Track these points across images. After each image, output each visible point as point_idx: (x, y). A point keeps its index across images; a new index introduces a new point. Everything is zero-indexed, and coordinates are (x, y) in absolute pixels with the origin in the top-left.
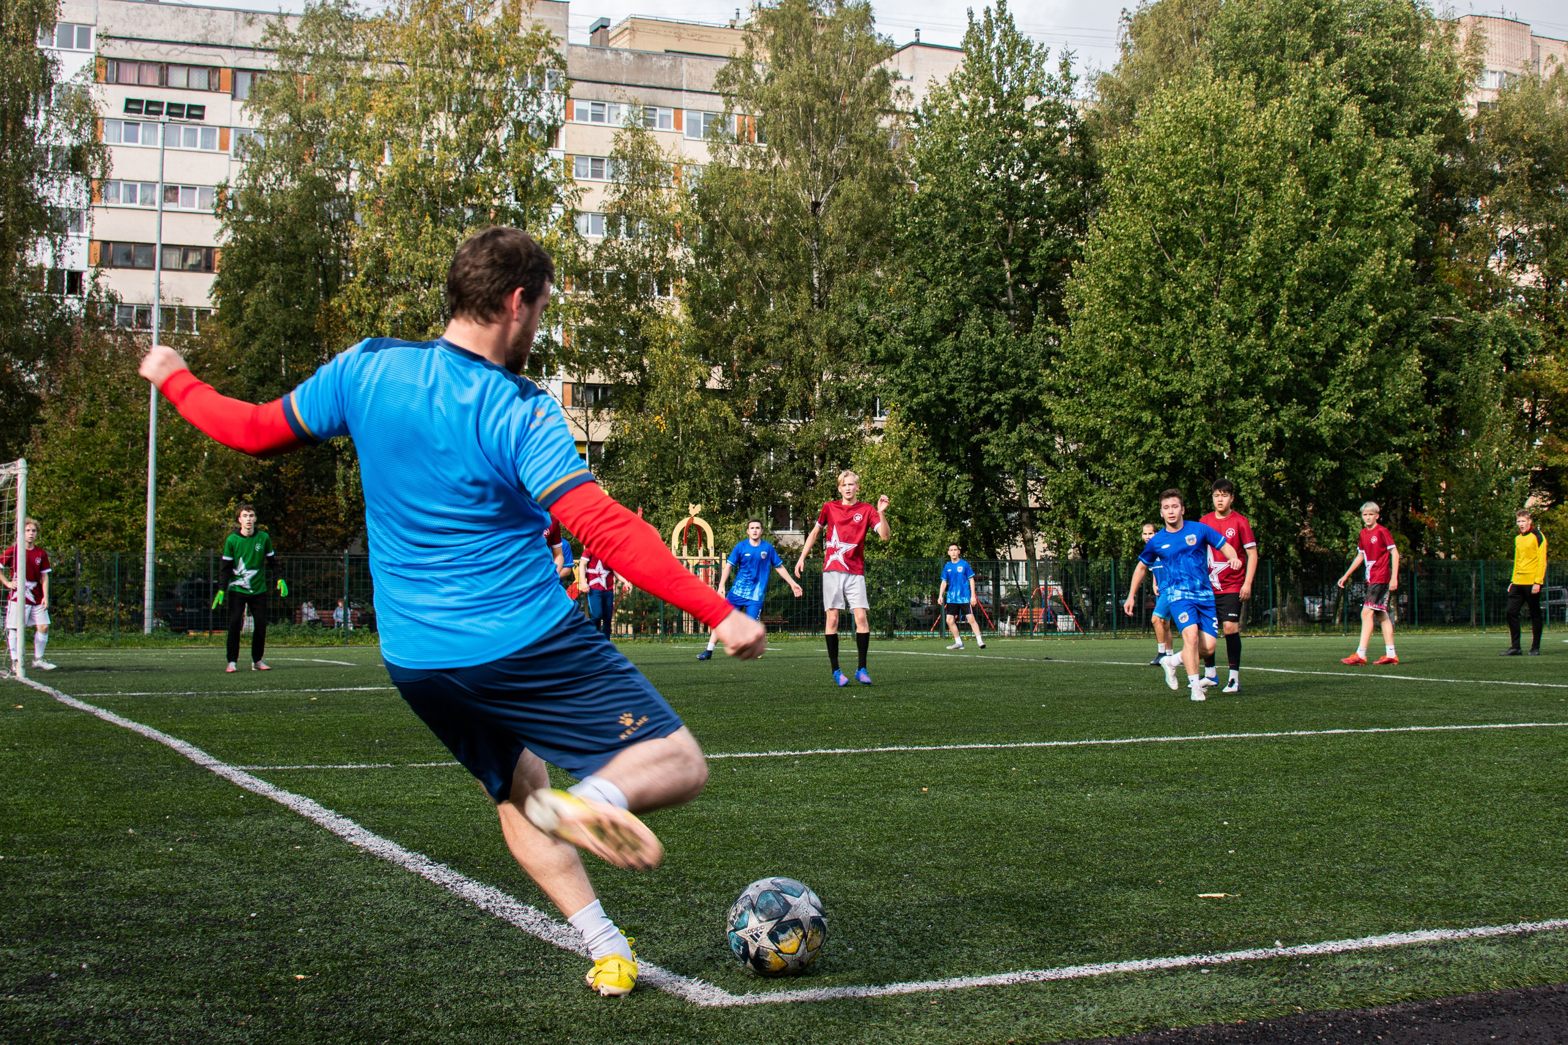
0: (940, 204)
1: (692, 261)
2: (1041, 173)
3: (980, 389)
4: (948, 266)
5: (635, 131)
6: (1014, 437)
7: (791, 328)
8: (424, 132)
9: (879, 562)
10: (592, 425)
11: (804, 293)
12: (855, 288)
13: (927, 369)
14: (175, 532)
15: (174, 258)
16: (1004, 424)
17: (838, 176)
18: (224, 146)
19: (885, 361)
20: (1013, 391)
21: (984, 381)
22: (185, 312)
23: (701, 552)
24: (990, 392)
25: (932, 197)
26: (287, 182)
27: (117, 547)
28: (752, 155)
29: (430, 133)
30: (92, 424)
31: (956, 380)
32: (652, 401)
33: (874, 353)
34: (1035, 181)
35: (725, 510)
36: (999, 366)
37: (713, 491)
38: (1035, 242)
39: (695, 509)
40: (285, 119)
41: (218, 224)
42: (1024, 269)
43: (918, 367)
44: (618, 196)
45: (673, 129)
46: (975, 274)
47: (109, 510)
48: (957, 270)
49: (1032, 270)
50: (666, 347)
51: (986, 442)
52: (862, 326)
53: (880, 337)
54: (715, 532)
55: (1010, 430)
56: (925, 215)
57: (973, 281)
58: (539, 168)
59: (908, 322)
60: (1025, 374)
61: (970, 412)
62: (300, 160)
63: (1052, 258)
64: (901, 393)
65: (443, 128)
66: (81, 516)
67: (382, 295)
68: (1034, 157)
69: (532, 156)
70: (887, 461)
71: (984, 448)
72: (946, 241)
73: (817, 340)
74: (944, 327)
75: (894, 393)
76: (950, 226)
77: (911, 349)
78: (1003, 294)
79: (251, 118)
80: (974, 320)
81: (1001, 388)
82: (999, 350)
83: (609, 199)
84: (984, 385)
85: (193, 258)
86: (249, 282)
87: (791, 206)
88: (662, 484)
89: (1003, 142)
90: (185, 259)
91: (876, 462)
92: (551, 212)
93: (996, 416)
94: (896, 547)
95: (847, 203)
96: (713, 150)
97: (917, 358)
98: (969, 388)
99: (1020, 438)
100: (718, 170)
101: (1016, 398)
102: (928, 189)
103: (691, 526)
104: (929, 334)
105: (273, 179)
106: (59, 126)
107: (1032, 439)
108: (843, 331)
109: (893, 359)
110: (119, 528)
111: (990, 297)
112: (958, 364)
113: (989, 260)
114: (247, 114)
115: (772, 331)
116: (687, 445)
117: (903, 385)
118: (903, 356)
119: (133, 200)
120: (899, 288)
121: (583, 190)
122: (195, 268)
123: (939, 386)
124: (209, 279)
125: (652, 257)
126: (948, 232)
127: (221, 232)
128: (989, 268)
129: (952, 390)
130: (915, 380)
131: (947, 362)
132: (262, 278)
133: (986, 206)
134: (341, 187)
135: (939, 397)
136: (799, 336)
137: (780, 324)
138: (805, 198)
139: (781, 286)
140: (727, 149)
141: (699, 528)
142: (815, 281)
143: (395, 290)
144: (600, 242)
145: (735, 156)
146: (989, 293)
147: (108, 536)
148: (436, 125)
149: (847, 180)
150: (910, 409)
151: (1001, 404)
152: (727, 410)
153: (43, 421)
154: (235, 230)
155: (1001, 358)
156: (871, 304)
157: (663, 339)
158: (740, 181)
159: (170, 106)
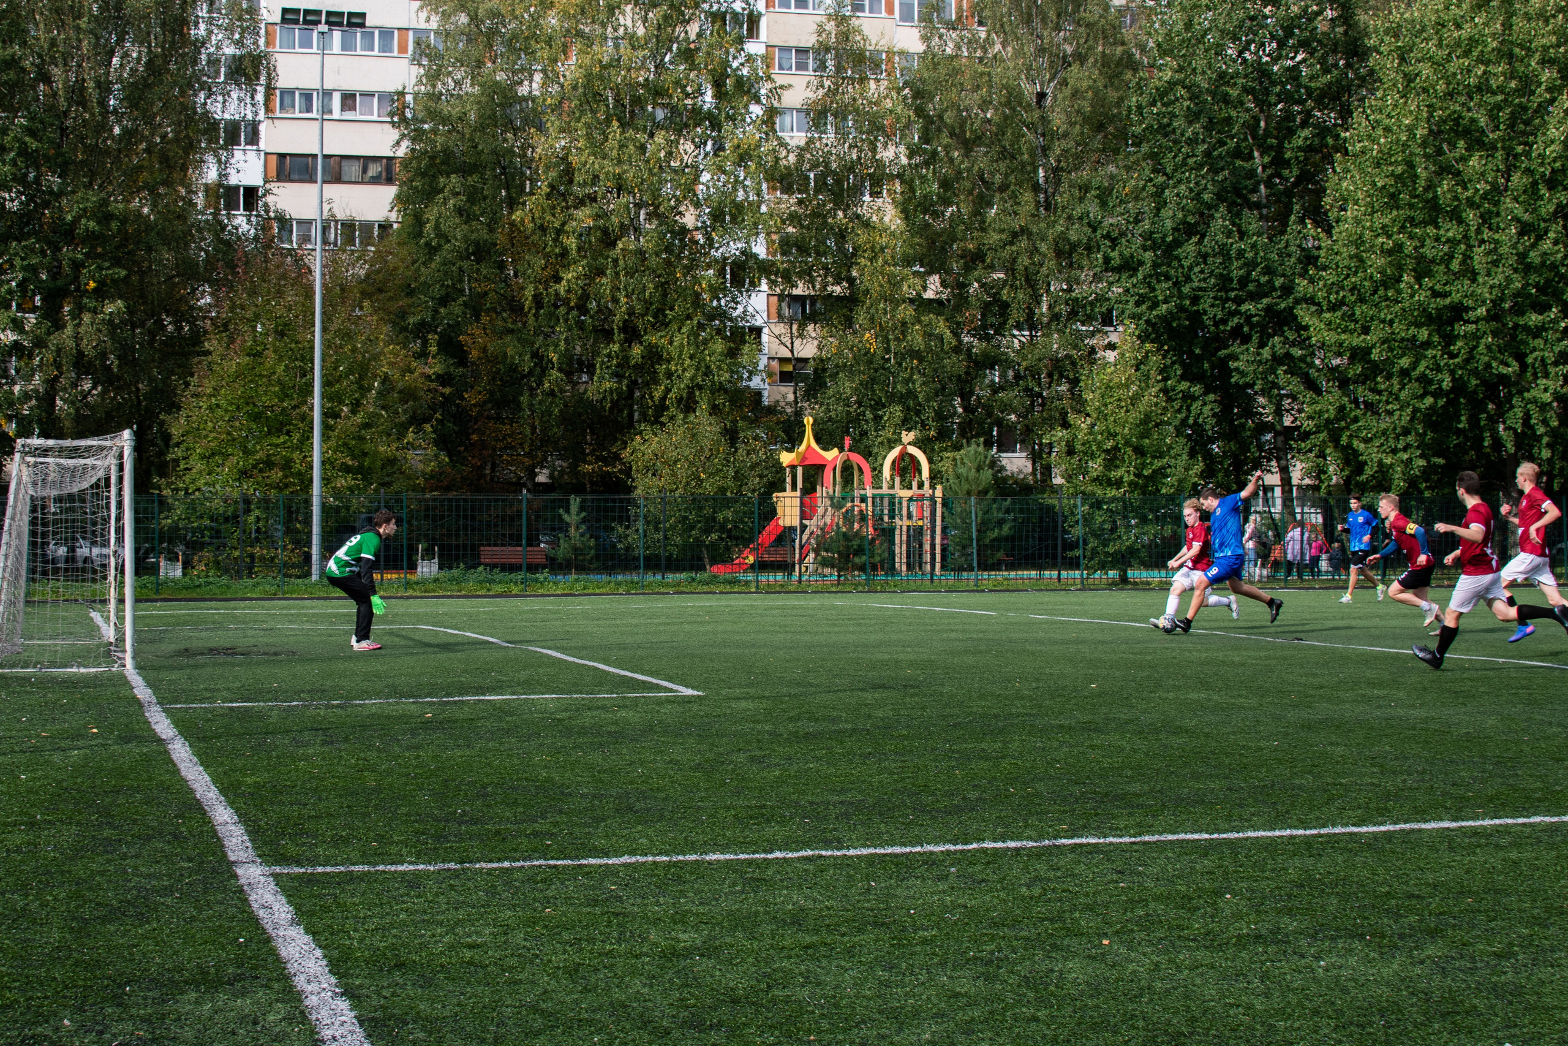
0: (1181, 92)
1: (904, 161)
2: (1296, 53)
3: (1228, 299)
4: (1191, 161)
5: (841, 20)
6: (1266, 353)
7: (1015, 235)
8: (610, 29)
9: (1114, 499)
10: (797, 342)
11: (1027, 196)
12: (1085, 188)
13: (1168, 278)
14: (347, 469)
15: (354, 170)
16: (1255, 338)
17: (1066, 63)
18: (403, 49)
19: (1118, 270)
20: (1265, 301)
21: (1233, 290)
22: (367, 226)
23: (915, 484)
24: (1239, 301)
25: (1172, 84)
26: (468, 87)
27: (286, 486)
28: (970, 42)
29: (615, 30)
30: (259, 354)
31: (1200, 289)
32: (861, 318)
33: (1107, 260)
34: (1290, 63)
35: (943, 434)
36: (1249, 273)
37: (929, 414)
38: (1291, 132)
39: (908, 437)
40: (463, 19)
41: (395, 135)
42: (1279, 162)
43: (1156, 275)
44: (821, 92)
45: (884, 14)
46: (1223, 169)
47: (277, 446)
48: (1200, 166)
49: (1287, 164)
50: (875, 257)
51: (1236, 358)
52: (1094, 230)
53: (1114, 242)
54: (930, 461)
55: (1262, 345)
56: (1164, 105)
57: (1220, 177)
58: (735, 64)
59: (1146, 225)
60: (1278, 282)
61: (1216, 324)
62: (480, 64)
63: (1309, 149)
64: (1138, 304)
65: (629, 24)
66: (246, 452)
67: (568, 208)
68: (1289, 33)
69: (727, 52)
70: (1120, 386)
71: (1232, 365)
72: (1189, 133)
73: (1043, 247)
74: (1187, 230)
75: (1131, 305)
76: (1192, 117)
77: (1148, 255)
78: (1255, 190)
79: (428, 20)
80: (1220, 221)
81: (1254, 297)
82: (1249, 255)
83: (812, 95)
84: (1232, 294)
85: (374, 170)
86: (430, 193)
87: (1013, 98)
88: (874, 409)
89: (1252, 19)
90: (365, 171)
91: (1108, 387)
92: (748, 112)
93: (1246, 329)
94: (1130, 483)
95: (1076, 94)
96: (926, 39)
97: (1155, 265)
98: (1215, 298)
99: (1274, 355)
100: (930, 59)
101: (1268, 309)
102: (1167, 75)
103: (903, 455)
104: (1170, 239)
105: (452, 84)
106: (220, 36)
107: (1288, 355)
108: (1073, 236)
109: (1129, 266)
110: (287, 465)
111: (1239, 195)
112: (1202, 272)
113: (1237, 153)
114: (423, 15)
115: (994, 238)
116: (900, 365)
117: (1141, 295)
118: (1141, 263)
119: (309, 109)
120: (1136, 187)
121: (781, 87)
122: (375, 181)
123: (1181, 296)
124: (390, 192)
125: (859, 158)
126: (1190, 123)
127: (398, 143)
128: (1238, 163)
129: (1195, 300)
130: (1153, 290)
131: (1190, 268)
132: (441, 191)
133: (1234, 93)
134: (523, 90)
135: (1181, 308)
136: (1024, 243)
137: (1002, 231)
138: (1029, 90)
139: (1003, 188)
140: (941, 37)
141: (912, 457)
142: (1041, 181)
143: (581, 203)
144: (802, 143)
145: (951, 45)
146: (1237, 192)
147: (277, 475)
148: (622, 22)
149: (1075, 68)
150: (1148, 322)
151: (1252, 316)
152: (941, 327)
153: (208, 353)
154: (414, 140)
155: (1252, 265)
156: (1103, 204)
157: (873, 249)
158: (956, 72)
159: (329, 13)
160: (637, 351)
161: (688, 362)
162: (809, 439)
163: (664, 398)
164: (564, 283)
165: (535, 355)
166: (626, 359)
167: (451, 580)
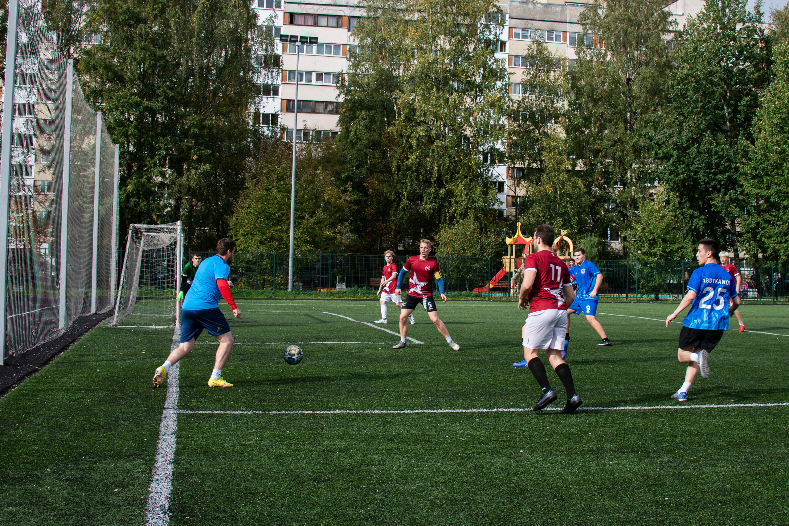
0: (691, 79)
1: (566, 107)
2: (745, 63)
3: (710, 173)
4: (695, 110)
5: (539, 44)
6: (727, 198)
7: (616, 142)
8: (433, 47)
9: (652, 262)
10: (517, 189)
11: (621, 125)
12: (647, 122)
13: (684, 163)
14: (306, 242)
15: (321, 107)
16: (723, 190)
17: (640, 64)
18: (344, 54)
19: (662, 159)
20: (727, 174)
21: (713, 169)
22: (326, 133)
23: (567, 254)
24: (715, 174)
25: (687, 76)
26: (371, 72)
27: (280, 248)
28: (597, 55)
29: (436, 47)
30: (270, 189)
31: (698, 168)
32: (544, 178)
33: (656, 154)
34: (741, 67)
35: (580, 232)
36: (720, 162)
37: (574, 222)
38: (741, 98)
39: (564, 232)
40: (369, 40)
41: (337, 92)
42: (735, 111)
43: (679, 160)
44: (529, 76)
45: (562, 42)
46: (709, 114)
47: (276, 231)
48: (699, 113)
49: (739, 112)
50: (551, 151)
51: (713, 199)
52: (651, 141)
53: (660, 146)
54: (574, 243)
55: (725, 194)
56: (683, 85)
57: (708, 118)
58: (490, 63)
59: (675, 139)
60: (733, 166)
61: (705, 184)
62: (377, 61)
63: (750, 106)
64: (670, 174)
65: (442, 44)
66: (263, 234)
67: (413, 126)
68: (741, 53)
69: (487, 58)
70: (656, 211)
71: (712, 203)
72: (694, 98)
73: (628, 148)
74: (696, 141)
75: (667, 174)
76: (696, 90)
77: (675, 153)
78: (724, 124)
79: (354, 41)
80: (708, 137)
81: (723, 172)
82: (720, 153)
83: (525, 77)
84: (712, 171)
85: (330, 108)
86: (353, 118)
87: (616, 81)
88: (550, 220)
89: (724, 47)
90: (326, 108)
91: (651, 212)
92: (496, 84)
93: (718, 186)
94: (660, 255)
95: (643, 79)
96: (577, 53)
97: (678, 157)
98: (705, 172)
99: (730, 198)
100: (580, 62)
101: (729, 178)
102: (685, 72)
103: (562, 240)
104: (685, 145)
105: (364, 70)
106: (257, 47)
107: (737, 199)
108: (641, 143)
109: (666, 157)
110: (281, 239)
111: (717, 126)
112: (699, 160)
113: (717, 107)
114: (352, 38)
115: (606, 143)
116: (561, 200)
117: (671, 170)
118: (672, 156)
119: (301, 80)
120: (670, 122)
121: (510, 74)
122: (331, 112)
123: (690, 171)
124: (336, 118)
125: (546, 106)
126: (695, 93)
127: (339, 96)
128: (717, 111)
129: (696, 173)
130: (677, 168)
131: (694, 158)
132: (358, 118)
133: (715, 80)
134: (395, 73)
135: (689, 176)
136: (619, 145)
137: (610, 140)
138: (624, 77)
139: (610, 121)
140: (584, 52)
141: (566, 242)
142: (628, 118)
143: (419, 124)
144: (520, 99)
145: (589, 56)
146: (716, 124)
147: (275, 244)
148: (439, 43)
149: (643, 68)
150: (674, 182)
151: (721, 181)
152: (580, 183)
153: (247, 188)
154: (346, 95)
155: (721, 158)
156: (655, 129)
157: (550, 147)
158: (591, 68)
159: (301, 37)
160: (442, 192)
161: (464, 197)
162: (519, 233)
163: (455, 212)
164: (410, 160)
165: (396, 192)
166: (438, 195)
167: (351, 293)
